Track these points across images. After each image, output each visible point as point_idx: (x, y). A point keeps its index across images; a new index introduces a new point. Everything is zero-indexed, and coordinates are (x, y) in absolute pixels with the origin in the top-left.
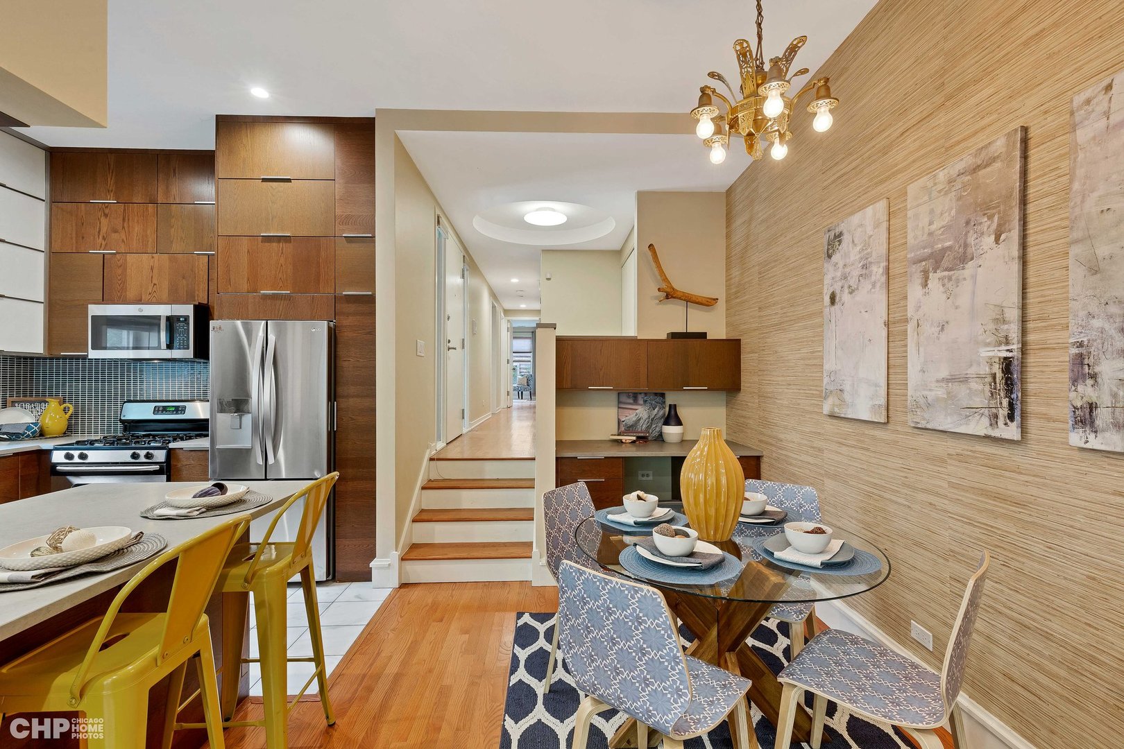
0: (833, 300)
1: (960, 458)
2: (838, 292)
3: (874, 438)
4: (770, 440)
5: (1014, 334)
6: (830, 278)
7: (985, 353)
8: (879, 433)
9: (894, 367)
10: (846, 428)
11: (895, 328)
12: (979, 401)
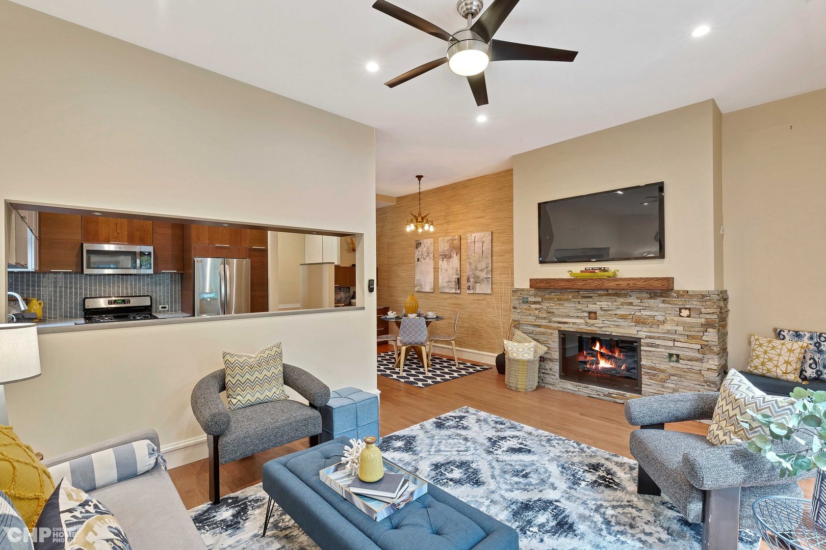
0: (418, 260)
1: (450, 298)
2: (420, 258)
3: (430, 296)
4: (393, 301)
5: (459, 274)
6: (417, 254)
7: (454, 276)
8: (431, 295)
9: (436, 279)
10: (422, 294)
11: (436, 270)
12: (453, 286)
